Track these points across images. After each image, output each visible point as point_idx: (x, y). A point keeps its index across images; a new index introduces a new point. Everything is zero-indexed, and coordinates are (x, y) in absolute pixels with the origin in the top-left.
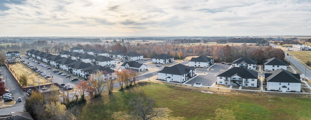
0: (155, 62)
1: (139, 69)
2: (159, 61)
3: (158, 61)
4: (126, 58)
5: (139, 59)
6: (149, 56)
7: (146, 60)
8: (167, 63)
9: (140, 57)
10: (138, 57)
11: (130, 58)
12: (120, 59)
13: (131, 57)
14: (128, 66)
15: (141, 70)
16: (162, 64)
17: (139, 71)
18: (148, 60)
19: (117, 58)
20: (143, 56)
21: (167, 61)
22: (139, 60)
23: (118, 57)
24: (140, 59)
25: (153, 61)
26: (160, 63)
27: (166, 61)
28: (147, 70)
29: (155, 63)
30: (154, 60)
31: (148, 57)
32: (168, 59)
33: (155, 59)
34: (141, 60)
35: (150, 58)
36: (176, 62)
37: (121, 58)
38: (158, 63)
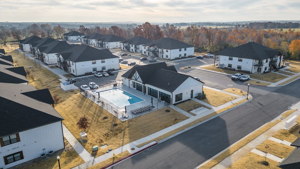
0: (227, 66)
1: (173, 95)
2: (240, 64)
3: (235, 62)
4: (154, 52)
5: (183, 55)
6: (207, 48)
7: (200, 58)
8: (263, 70)
9: (185, 50)
10: (183, 49)
11: (163, 52)
12: (143, 53)
13: (165, 50)
14: (140, 79)
15: (179, 97)
16: (248, 73)
17: (174, 102)
18: (205, 57)
19: (139, 51)
20: (193, 49)
21: (266, 64)
22: (182, 58)
23: (140, 49)
24: (185, 55)
25: (221, 63)
26: (243, 69)
27: (260, 64)
28: (202, 97)
29: (225, 68)
30: (224, 60)
31: (205, 51)
32: (269, 60)
33: (228, 57)
34: (189, 57)
35: (211, 53)
36: (288, 67)
37: (145, 53)
38: (234, 70)
